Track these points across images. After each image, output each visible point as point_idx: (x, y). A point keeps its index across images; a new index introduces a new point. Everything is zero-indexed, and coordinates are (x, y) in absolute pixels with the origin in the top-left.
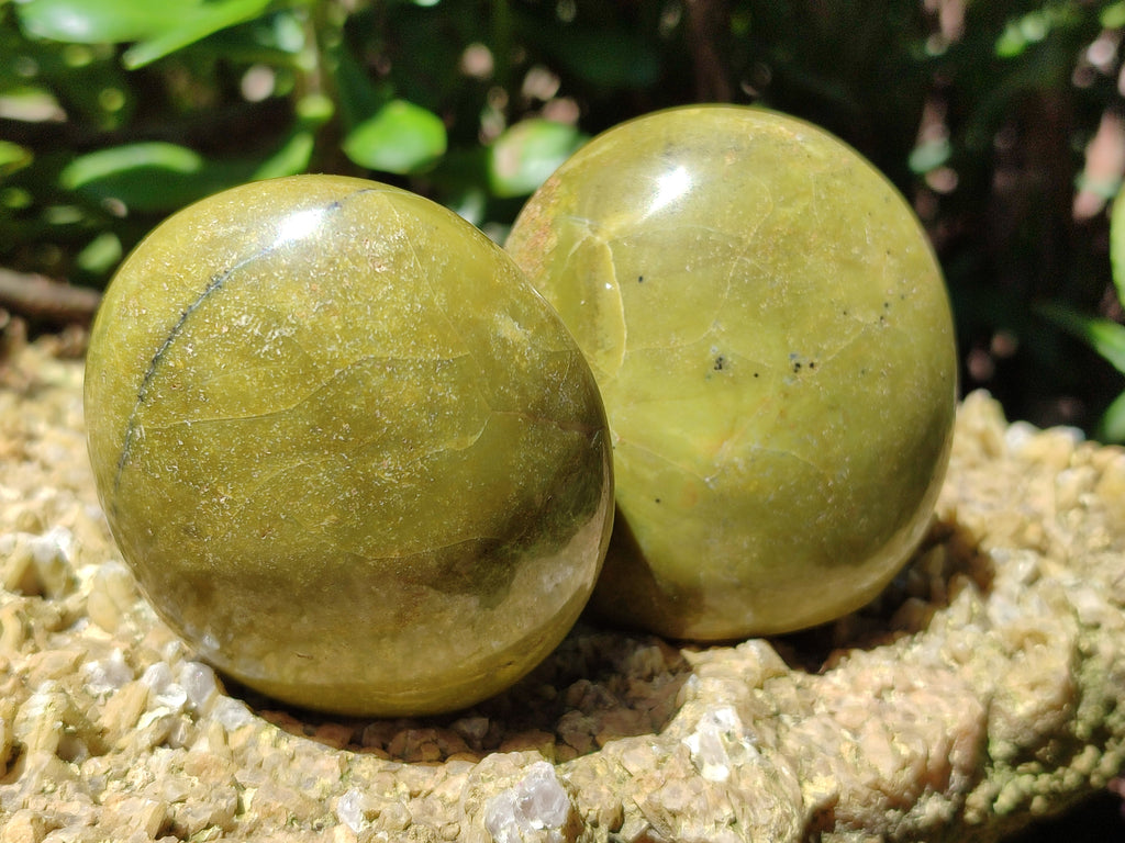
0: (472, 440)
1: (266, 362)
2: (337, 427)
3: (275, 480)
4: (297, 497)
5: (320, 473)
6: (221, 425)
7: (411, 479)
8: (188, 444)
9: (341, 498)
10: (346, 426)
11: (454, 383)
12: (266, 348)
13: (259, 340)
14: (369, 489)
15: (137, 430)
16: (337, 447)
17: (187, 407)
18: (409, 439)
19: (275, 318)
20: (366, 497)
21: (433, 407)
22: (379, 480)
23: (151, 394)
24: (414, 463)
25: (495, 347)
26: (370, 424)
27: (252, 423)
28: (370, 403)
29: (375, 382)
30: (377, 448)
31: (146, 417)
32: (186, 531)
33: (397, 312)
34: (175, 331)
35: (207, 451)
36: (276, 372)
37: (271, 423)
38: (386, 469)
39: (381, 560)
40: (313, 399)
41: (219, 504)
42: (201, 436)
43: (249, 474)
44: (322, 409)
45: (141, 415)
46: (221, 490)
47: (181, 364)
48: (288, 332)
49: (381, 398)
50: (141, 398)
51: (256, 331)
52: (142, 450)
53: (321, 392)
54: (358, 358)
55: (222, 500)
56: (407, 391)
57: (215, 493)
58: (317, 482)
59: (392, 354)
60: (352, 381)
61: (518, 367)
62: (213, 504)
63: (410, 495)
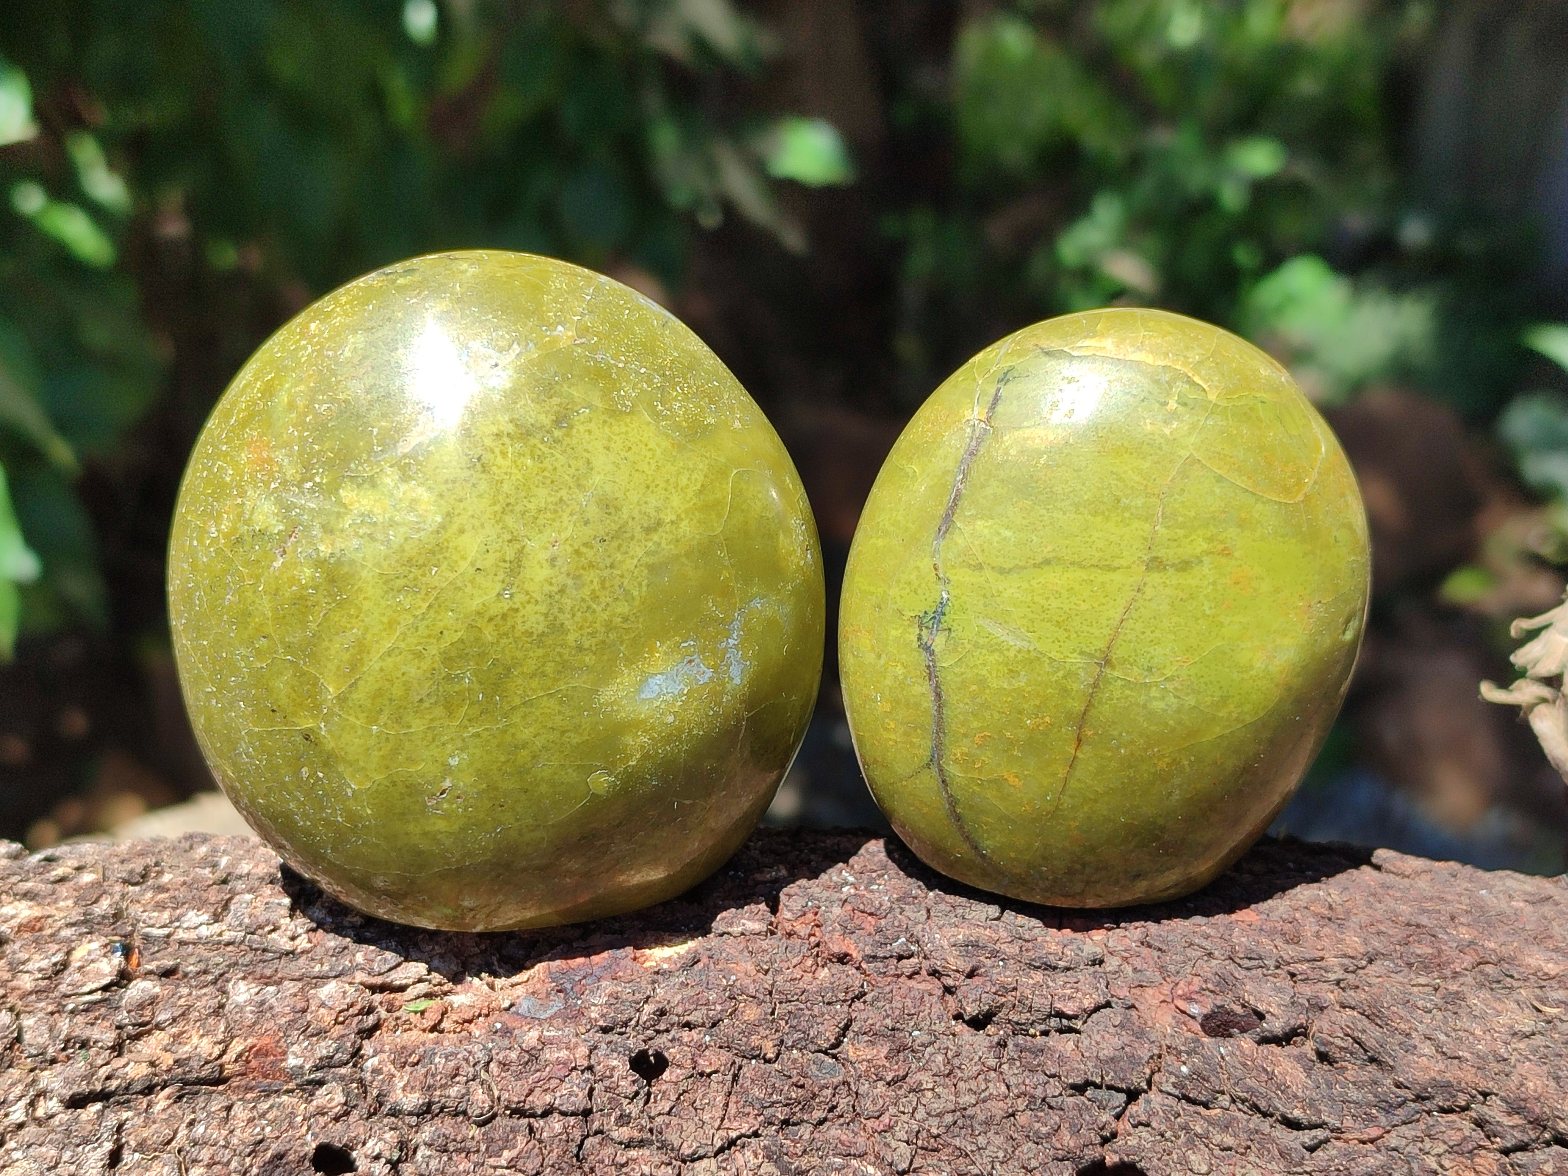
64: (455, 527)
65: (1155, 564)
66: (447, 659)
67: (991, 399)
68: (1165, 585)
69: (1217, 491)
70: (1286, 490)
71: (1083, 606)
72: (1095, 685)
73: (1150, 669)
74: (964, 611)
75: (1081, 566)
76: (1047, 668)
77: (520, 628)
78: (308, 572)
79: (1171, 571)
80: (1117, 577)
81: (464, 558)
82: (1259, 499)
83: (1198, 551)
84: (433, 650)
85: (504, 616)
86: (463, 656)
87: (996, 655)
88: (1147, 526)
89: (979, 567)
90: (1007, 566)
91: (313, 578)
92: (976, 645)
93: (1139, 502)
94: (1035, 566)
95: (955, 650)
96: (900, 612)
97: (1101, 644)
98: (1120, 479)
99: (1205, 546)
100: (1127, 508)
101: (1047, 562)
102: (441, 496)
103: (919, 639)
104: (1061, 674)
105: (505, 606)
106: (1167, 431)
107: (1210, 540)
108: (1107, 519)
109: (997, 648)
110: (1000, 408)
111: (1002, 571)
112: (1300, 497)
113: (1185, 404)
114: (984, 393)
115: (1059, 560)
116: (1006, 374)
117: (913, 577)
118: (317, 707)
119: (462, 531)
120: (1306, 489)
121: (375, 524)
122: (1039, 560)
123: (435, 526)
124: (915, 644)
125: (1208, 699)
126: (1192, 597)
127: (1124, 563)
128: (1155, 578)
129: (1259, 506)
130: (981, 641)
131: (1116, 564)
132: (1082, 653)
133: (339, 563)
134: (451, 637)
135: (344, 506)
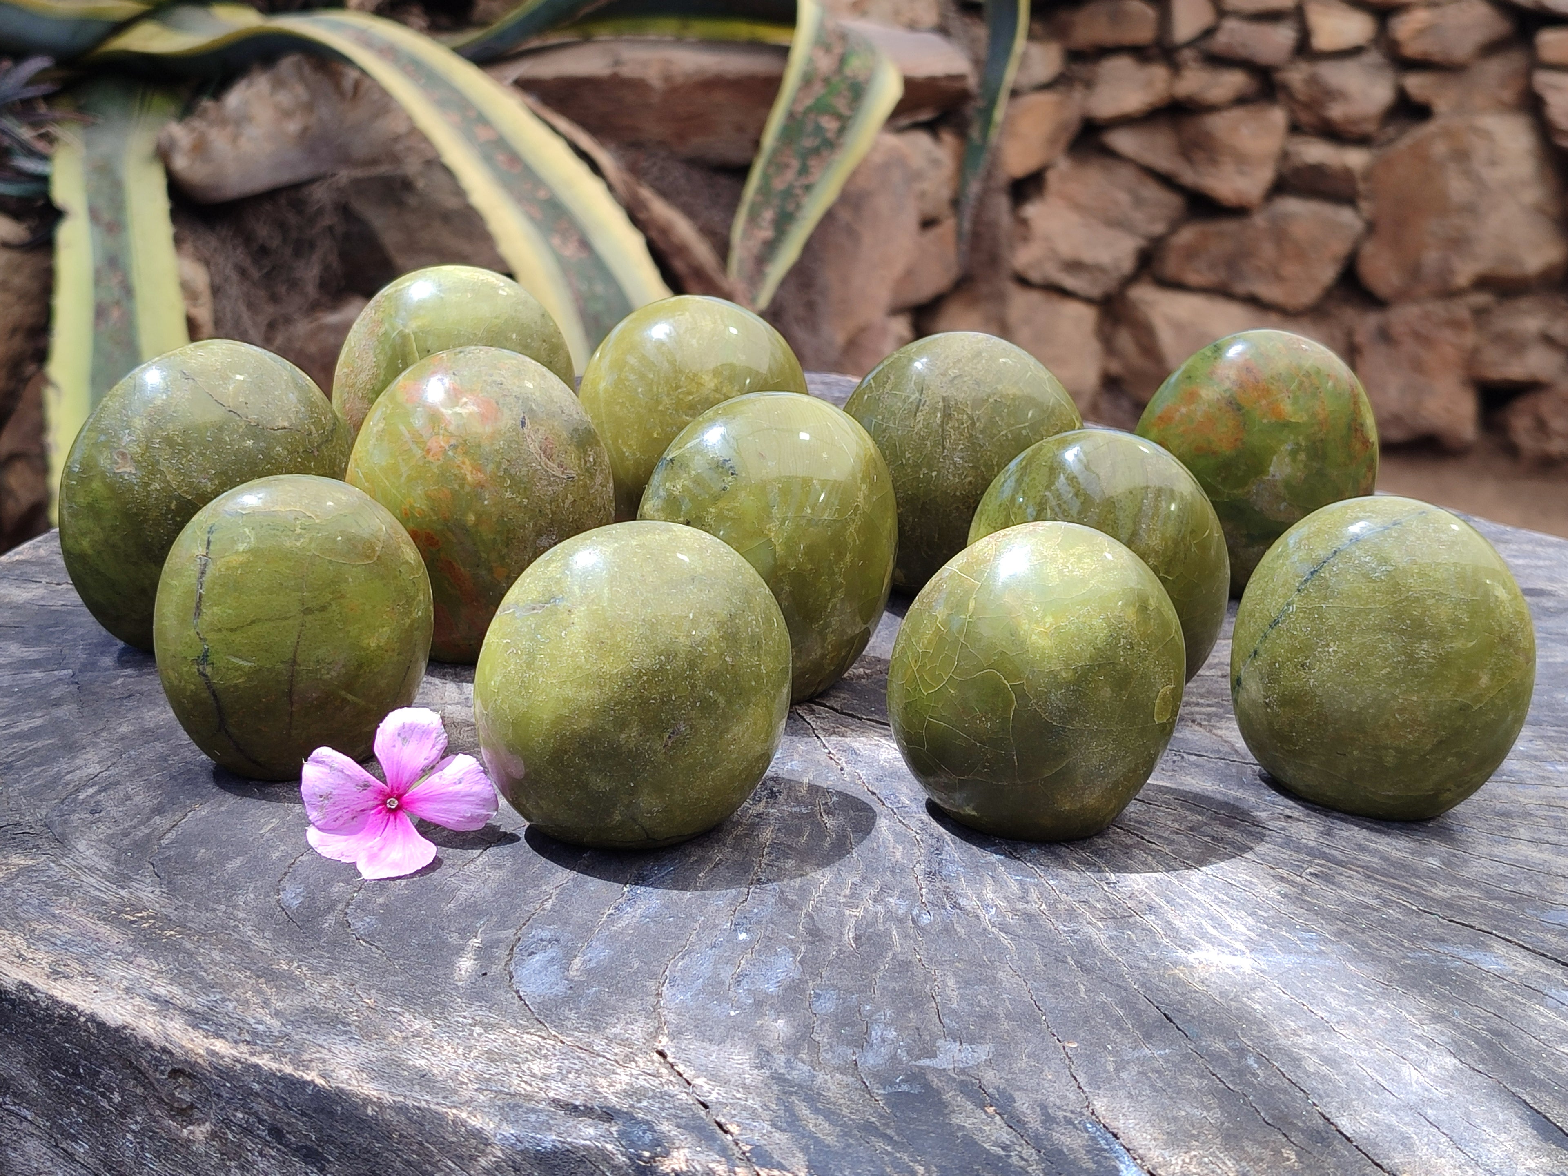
0: (1470, 644)
1: (1375, 582)
2: (1403, 622)
3: (1363, 643)
4: (1372, 655)
5: (1389, 644)
6: (1342, 610)
7: (1434, 658)
8: (1320, 618)
9: (1395, 660)
10: (1408, 622)
11: (1468, 612)
12: (1377, 574)
13: (1374, 570)
14: (1411, 658)
15: (1291, 608)
16: (1402, 632)
17: (1326, 598)
18: (1438, 637)
19: (1385, 561)
20: (1409, 663)
21: (1455, 622)
22: (1418, 654)
23: (1306, 589)
24: (1438, 650)
25: (1492, 599)
26: (1421, 624)
27: (1360, 611)
28: (1424, 613)
29: (1430, 602)
30: (1422, 637)
31: (1299, 601)
32: (1302, 666)
33: (1447, 570)
34: (1328, 559)
35: (1331, 622)
36: (1379, 587)
37: (1370, 613)
38: (1424, 649)
39: (1406, 699)
40: (1395, 604)
41: (1328, 652)
42: (1329, 614)
43: (1350, 638)
44: (1399, 610)
45: (1296, 599)
46: (1331, 644)
47: (1328, 575)
48: (1390, 568)
49: (1430, 611)
50: (1299, 590)
51: (1373, 566)
52: (1290, 618)
53: (1400, 602)
54: (1422, 588)
55: (1331, 650)
56: (1444, 611)
57: (1328, 645)
58: (1385, 648)
59: (1441, 590)
60: (1417, 599)
61: (1501, 613)
62: (1325, 651)
63: (1431, 667)
65: (308, 611)
67: (206, 543)
68: (316, 620)
69: (331, 568)
70: (368, 557)
71: (277, 639)
72: (292, 676)
73: (318, 661)
74: (217, 653)
75: (270, 620)
76: (266, 673)
79: (317, 612)
80: (290, 622)
82: (353, 566)
83: (328, 600)
87: (239, 672)
88: (299, 594)
89: (220, 630)
90: (234, 627)
92: (228, 669)
93: (293, 583)
94: (248, 625)
95: (217, 673)
96: (185, 658)
97: (291, 656)
98: (280, 573)
99: (331, 596)
100: (287, 588)
101: (253, 622)
103: (199, 670)
104: (274, 674)
106: (298, 544)
107: (333, 593)
108: (278, 595)
109: (238, 668)
110: (211, 547)
111: (231, 630)
112: (375, 558)
113: (305, 529)
114: (202, 540)
115: (259, 620)
116: (211, 528)
117: (188, 640)
120: (378, 553)
122: (249, 621)
124: (197, 674)
125: (352, 668)
126: (331, 622)
127: (292, 614)
128: (309, 618)
129: (354, 569)
130: (230, 667)
131: (288, 615)
132: (282, 662)
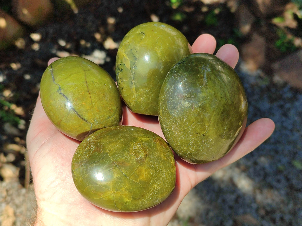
64: (216, 93)
66: (222, 113)
72: (87, 85)
76: (79, 85)
77: (229, 104)
78: (199, 109)
81: (219, 97)
84: (220, 112)
85: (227, 103)
86: (224, 111)
87: (71, 88)
91: (200, 109)
102: (212, 89)
104: (82, 85)
105: (226, 101)
118: (205, 129)
119: (217, 93)
121: (206, 98)
123: (214, 94)
124: (59, 94)
133: (203, 105)
134: (222, 109)
135: (200, 97)
